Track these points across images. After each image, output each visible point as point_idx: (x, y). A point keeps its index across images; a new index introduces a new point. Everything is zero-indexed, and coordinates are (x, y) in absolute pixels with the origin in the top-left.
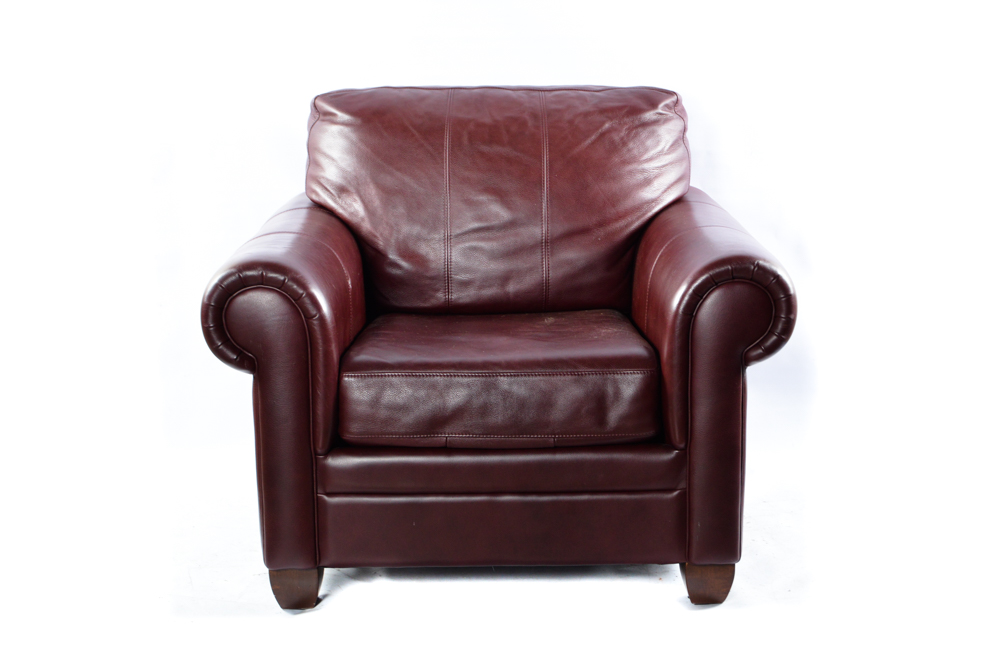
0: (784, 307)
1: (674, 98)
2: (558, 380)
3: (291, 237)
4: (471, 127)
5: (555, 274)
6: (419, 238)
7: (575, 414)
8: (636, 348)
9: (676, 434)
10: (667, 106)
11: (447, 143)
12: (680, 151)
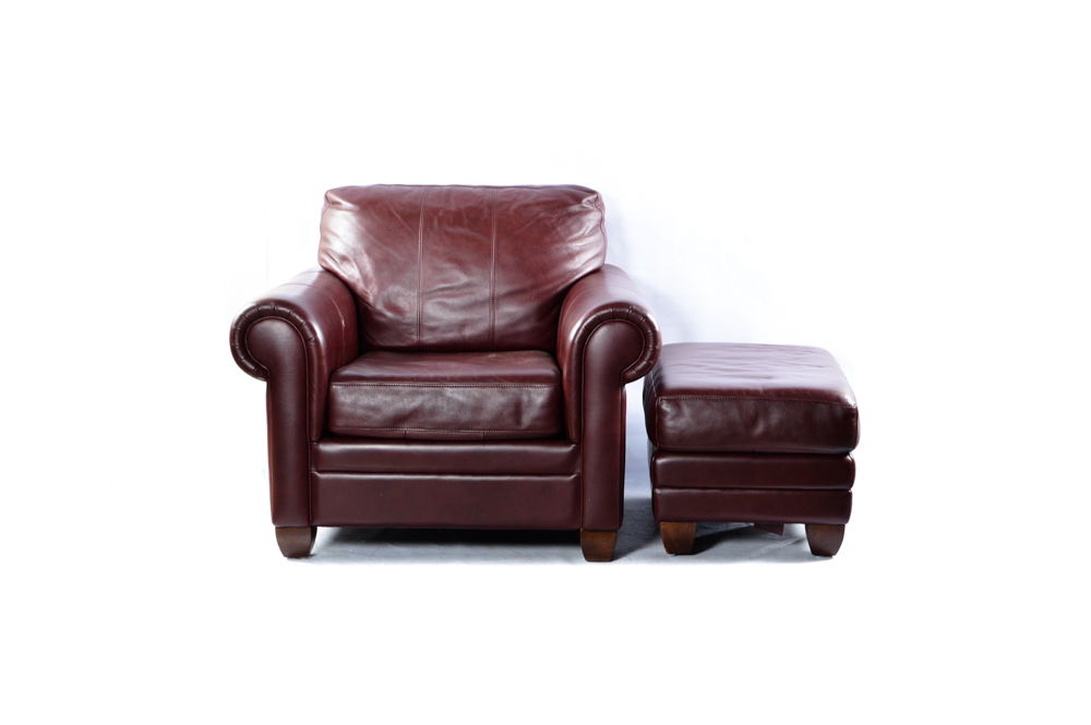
0: (651, 339)
1: (595, 196)
2: (488, 391)
3: (303, 288)
4: (441, 214)
5: (500, 322)
6: (398, 295)
7: (499, 417)
8: (548, 370)
9: (573, 434)
10: (589, 201)
11: (421, 225)
12: (598, 236)
